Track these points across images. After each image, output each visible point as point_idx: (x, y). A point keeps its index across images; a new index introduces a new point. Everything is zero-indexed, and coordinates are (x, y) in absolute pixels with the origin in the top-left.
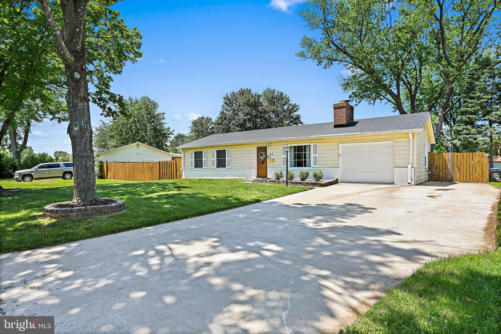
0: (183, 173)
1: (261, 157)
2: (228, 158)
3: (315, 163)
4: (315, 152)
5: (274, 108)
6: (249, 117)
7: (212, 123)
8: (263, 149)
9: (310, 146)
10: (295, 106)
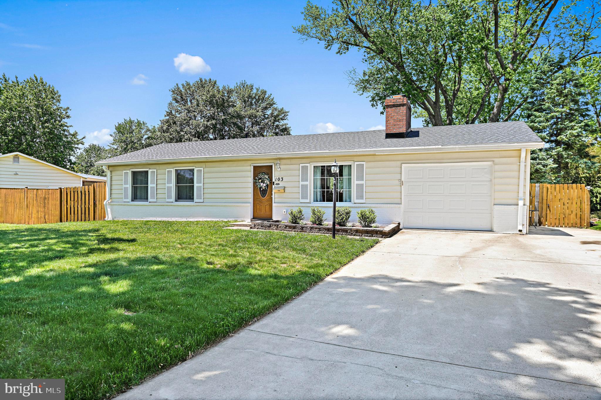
0: (109, 210)
1: (262, 184)
2: (199, 185)
3: (360, 196)
4: (360, 177)
5: (252, 111)
6: (214, 123)
7: (148, 130)
8: (264, 170)
9: (350, 166)
10: (281, 111)
